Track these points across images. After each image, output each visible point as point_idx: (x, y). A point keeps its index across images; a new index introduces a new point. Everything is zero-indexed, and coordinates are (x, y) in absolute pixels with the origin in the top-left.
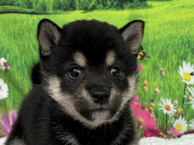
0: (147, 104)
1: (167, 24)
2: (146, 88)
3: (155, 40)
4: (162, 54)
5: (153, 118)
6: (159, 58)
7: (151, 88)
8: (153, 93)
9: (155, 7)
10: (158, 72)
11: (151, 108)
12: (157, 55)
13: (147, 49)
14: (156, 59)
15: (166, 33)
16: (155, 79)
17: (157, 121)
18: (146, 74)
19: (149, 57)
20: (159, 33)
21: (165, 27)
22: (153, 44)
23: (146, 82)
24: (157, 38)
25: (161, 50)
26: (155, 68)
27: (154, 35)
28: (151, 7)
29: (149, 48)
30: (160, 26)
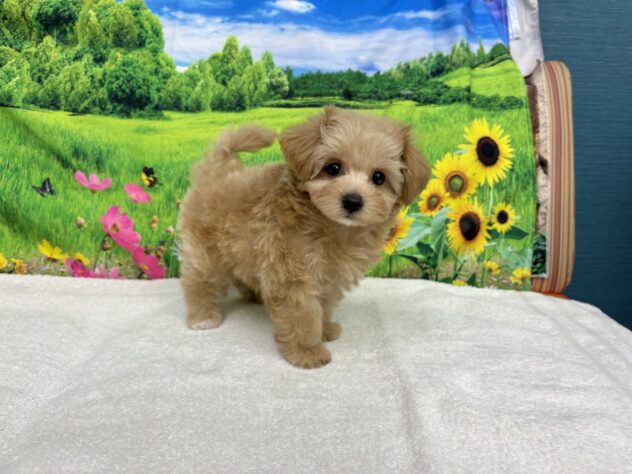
0: (154, 247)
1: (190, 143)
2: (155, 225)
3: (172, 163)
4: (180, 182)
5: (161, 266)
6: (176, 186)
7: (163, 226)
8: (163, 232)
9: (174, 119)
10: (173, 205)
11: (160, 253)
12: (174, 183)
13: (159, 174)
14: (172, 187)
15: (187, 154)
16: (169, 214)
17: (167, 271)
18: (156, 207)
19: (161, 185)
20: (178, 153)
21: (187, 147)
22: (168, 168)
23: (155, 217)
24: (175, 160)
25: (179, 176)
26: (170, 198)
27: (171, 155)
28: (168, 119)
29: (163, 172)
30: (180, 145)
